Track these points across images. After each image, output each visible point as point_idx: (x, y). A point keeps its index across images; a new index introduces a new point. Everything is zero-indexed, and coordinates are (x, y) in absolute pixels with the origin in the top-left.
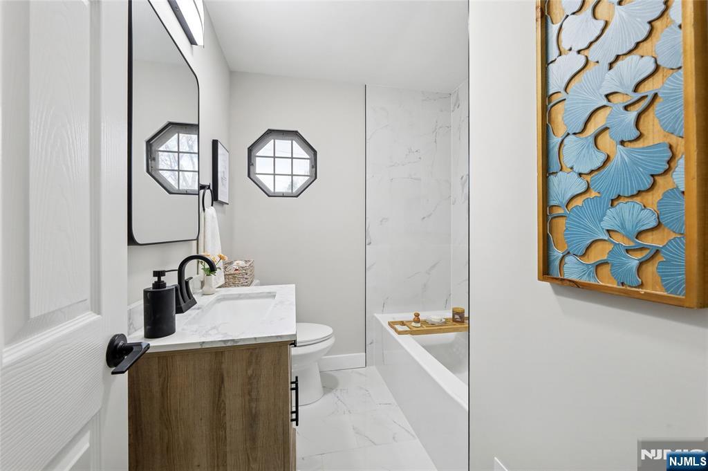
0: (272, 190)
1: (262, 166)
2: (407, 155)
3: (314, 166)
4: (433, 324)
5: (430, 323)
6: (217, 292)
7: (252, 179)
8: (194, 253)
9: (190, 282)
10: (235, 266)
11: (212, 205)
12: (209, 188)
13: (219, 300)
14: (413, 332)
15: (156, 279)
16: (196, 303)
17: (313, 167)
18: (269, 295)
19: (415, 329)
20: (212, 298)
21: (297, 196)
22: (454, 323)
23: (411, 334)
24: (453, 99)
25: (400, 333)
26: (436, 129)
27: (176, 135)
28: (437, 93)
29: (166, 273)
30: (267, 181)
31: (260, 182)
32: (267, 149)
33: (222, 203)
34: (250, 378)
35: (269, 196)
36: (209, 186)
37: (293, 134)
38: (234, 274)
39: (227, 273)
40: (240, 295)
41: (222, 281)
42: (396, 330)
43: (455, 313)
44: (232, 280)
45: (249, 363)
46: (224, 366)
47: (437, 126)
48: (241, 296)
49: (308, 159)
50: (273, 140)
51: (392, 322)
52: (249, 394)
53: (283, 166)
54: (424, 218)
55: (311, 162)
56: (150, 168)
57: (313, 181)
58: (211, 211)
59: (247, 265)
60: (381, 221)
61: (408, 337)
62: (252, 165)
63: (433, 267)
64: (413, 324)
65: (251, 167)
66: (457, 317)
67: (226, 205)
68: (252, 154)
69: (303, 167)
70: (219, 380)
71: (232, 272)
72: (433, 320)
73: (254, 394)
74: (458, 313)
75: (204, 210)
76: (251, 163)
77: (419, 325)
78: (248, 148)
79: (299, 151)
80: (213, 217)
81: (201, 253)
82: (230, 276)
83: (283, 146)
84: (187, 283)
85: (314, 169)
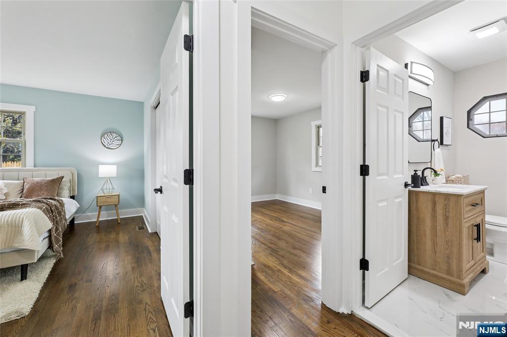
0: (488, 133)
7: (470, 129)
8: (430, 167)
9: (427, 177)
11: (439, 147)
12: (437, 141)
15: (415, 172)
16: (429, 185)
27: (422, 113)
29: (418, 171)
31: (478, 129)
33: (447, 145)
34: (446, 204)
35: (485, 138)
45: (446, 200)
46: (436, 199)
50: (488, 102)
52: (445, 209)
56: (410, 132)
58: (438, 150)
65: (470, 122)
68: (471, 114)
70: (434, 204)
73: (447, 210)
75: (434, 150)
76: (470, 119)
78: (468, 111)
80: (439, 153)
81: (433, 167)
84: (425, 177)
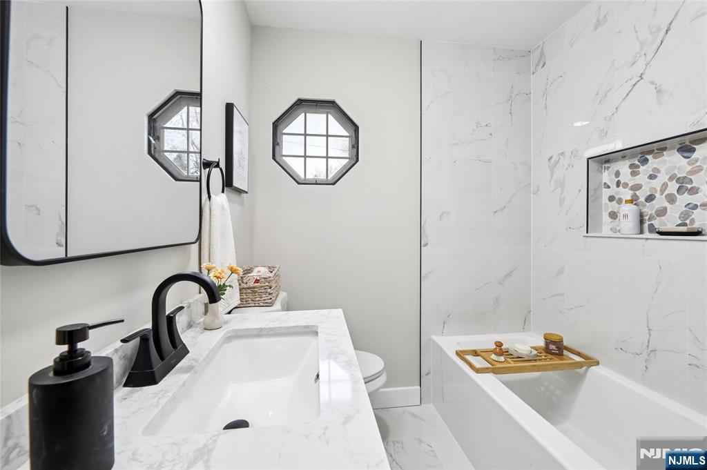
0: (303, 177)
1: (290, 145)
2: (473, 130)
3: (355, 146)
4: (519, 358)
5: (515, 355)
6: (226, 322)
7: (276, 162)
10: (255, 274)
11: (223, 192)
12: (218, 165)
13: (229, 339)
14: (495, 371)
15: (65, 348)
16: (188, 352)
17: (353, 147)
18: (306, 330)
19: (498, 365)
20: (217, 336)
21: (334, 184)
22: (550, 356)
23: (493, 373)
24: (534, 58)
25: (478, 371)
26: (511, 97)
27: (185, 109)
28: (513, 50)
29: (91, 332)
30: (296, 165)
31: (289, 166)
32: (296, 125)
33: (239, 191)
35: (299, 183)
36: (218, 163)
37: (329, 106)
38: (254, 288)
39: (245, 286)
40: (261, 330)
41: (236, 301)
42: (471, 366)
43: (549, 341)
44: (251, 296)
47: (512, 93)
48: (263, 332)
49: (346, 137)
50: (303, 114)
51: (461, 352)
53: (316, 146)
54: (496, 212)
55: (351, 141)
56: (152, 149)
57: (354, 165)
58: (220, 199)
59: (271, 275)
60: (441, 216)
61: (490, 376)
62: (278, 144)
63: (508, 275)
64: (493, 356)
65: (277, 148)
66: (552, 347)
67: (245, 194)
68: (278, 130)
69: (341, 147)
71: (252, 284)
72: (520, 352)
74: (554, 343)
75: (209, 197)
76: (276, 143)
77: (502, 359)
78: (273, 124)
79: (336, 127)
80: (223, 209)
82: (249, 291)
83: (317, 121)
85: (355, 150)
